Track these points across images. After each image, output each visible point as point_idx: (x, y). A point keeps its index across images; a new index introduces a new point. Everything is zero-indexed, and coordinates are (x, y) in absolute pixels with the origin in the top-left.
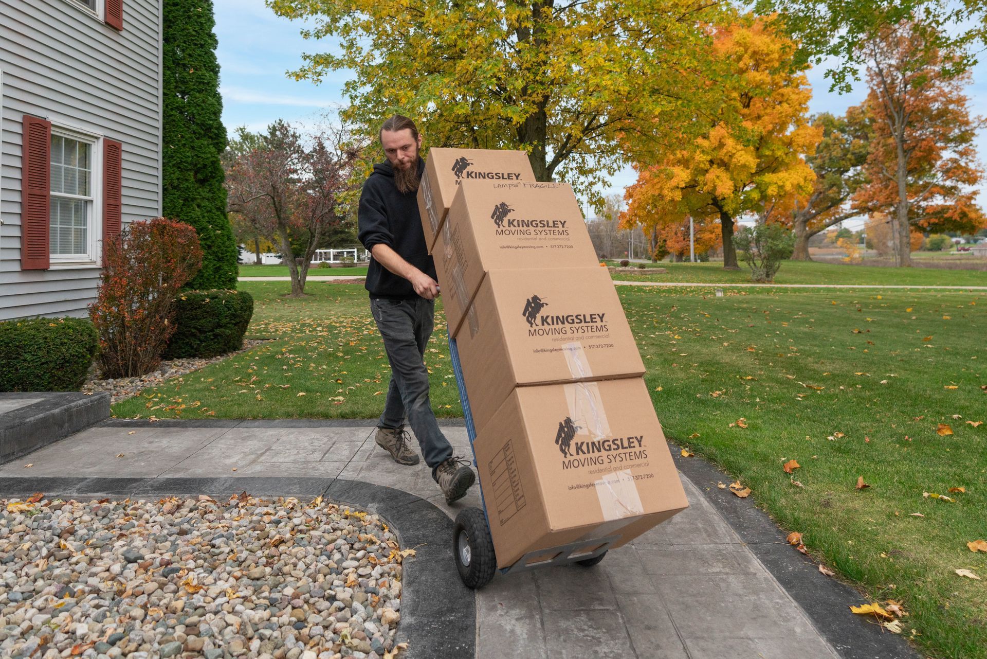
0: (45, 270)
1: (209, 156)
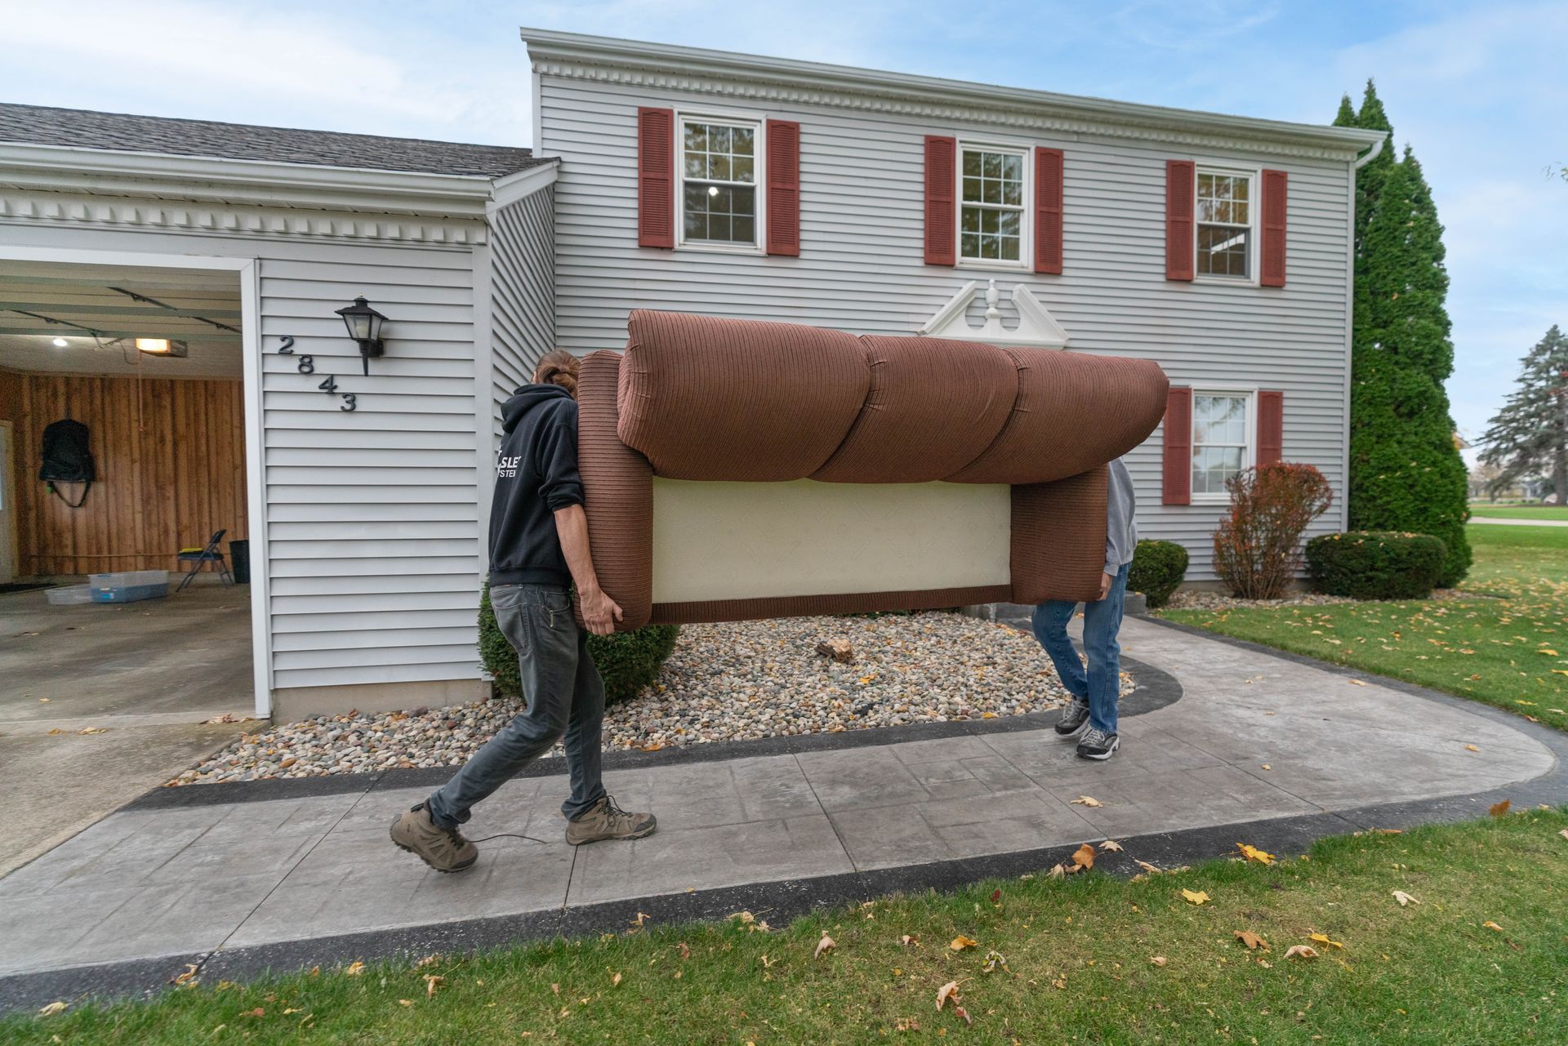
0: (1186, 504)
1: (1415, 386)
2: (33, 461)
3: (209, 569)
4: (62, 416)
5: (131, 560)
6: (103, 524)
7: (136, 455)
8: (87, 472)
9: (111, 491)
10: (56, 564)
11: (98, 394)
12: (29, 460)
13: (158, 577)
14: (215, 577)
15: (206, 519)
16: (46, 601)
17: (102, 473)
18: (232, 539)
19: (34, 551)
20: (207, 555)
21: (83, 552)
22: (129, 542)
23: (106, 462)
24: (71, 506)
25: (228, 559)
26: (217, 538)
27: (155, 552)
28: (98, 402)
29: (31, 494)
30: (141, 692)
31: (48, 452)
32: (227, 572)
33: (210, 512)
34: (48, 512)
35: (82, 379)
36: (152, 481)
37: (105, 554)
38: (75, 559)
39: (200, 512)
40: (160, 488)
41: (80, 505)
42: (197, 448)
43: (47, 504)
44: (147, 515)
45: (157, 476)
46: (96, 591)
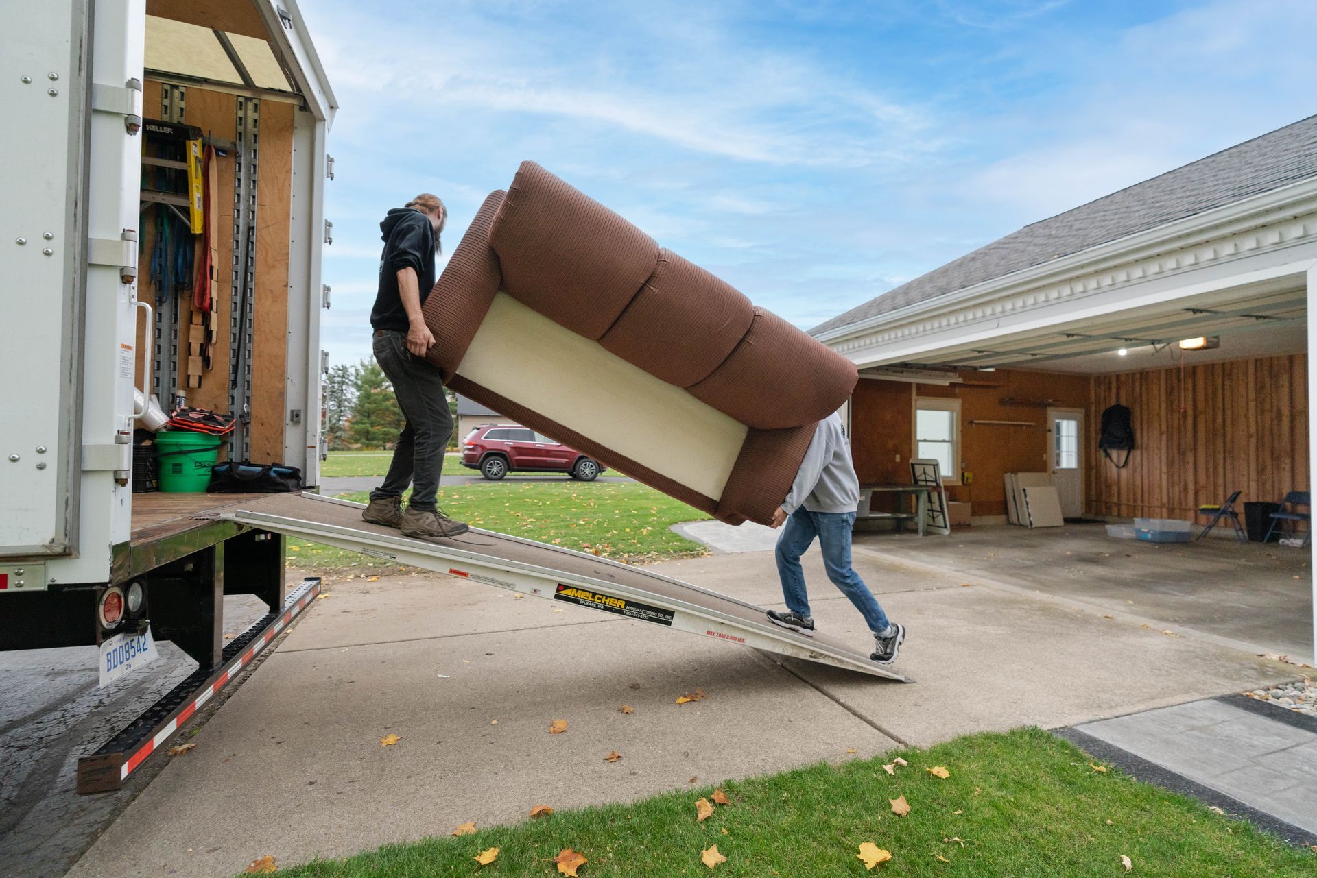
2: (1095, 437)
3: (1222, 525)
4: (1113, 403)
5: (1158, 510)
6: (1138, 483)
7: (1164, 428)
8: (1128, 442)
9: (1145, 455)
10: (1106, 508)
11: (1137, 384)
12: (1093, 435)
13: (1183, 526)
14: (1231, 532)
15: (1221, 481)
16: (1106, 532)
17: (1139, 443)
18: (1246, 500)
19: (1094, 497)
20: (1224, 512)
21: (1124, 501)
22: (1157, 496)
23: (1142, 433)
24: (1118, 467)
25: (1242, 518)
26: (1234, 499)
27: (1176, 505)
28: (1137, 389)
29: (1093, 456)
30: (1198, 615)
31: (1104, 430)
32: (1241, 529)
33: (1225, 475)
34: (1103, 471)
35: (1127, 375)
36: (1175, 448)
37: (1139, 503)
38: (1119, 505)
39: (1215, 473)
40: (1182, 453)
41: (1123, 466)
42: (1214, 421)
43: (1103, 464)
44: (1171, 476)
45: (1179, 445)
46: (1138, 531)
